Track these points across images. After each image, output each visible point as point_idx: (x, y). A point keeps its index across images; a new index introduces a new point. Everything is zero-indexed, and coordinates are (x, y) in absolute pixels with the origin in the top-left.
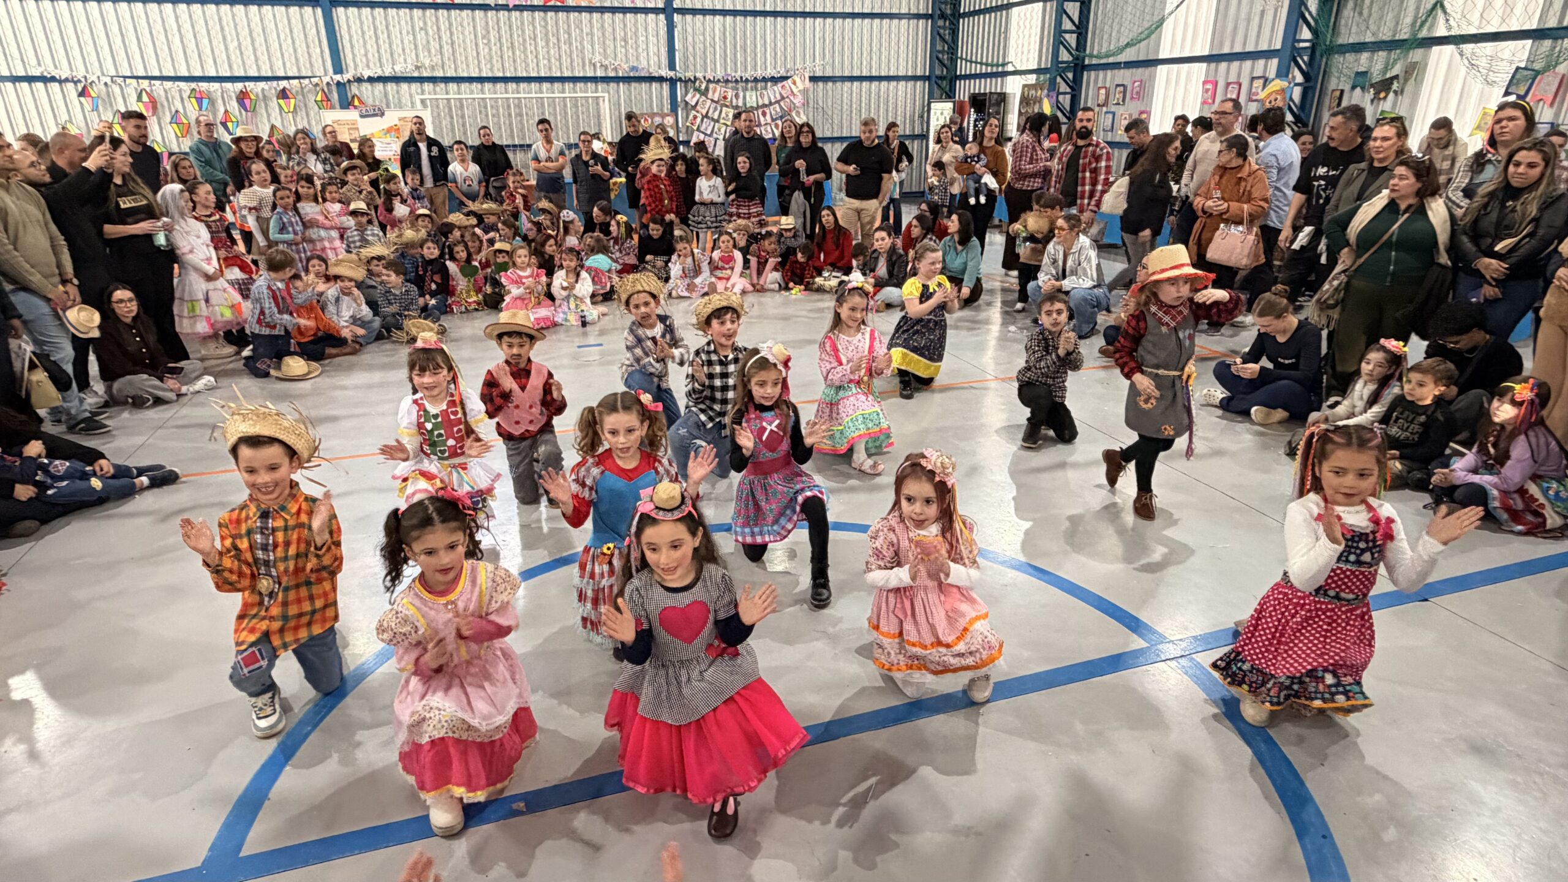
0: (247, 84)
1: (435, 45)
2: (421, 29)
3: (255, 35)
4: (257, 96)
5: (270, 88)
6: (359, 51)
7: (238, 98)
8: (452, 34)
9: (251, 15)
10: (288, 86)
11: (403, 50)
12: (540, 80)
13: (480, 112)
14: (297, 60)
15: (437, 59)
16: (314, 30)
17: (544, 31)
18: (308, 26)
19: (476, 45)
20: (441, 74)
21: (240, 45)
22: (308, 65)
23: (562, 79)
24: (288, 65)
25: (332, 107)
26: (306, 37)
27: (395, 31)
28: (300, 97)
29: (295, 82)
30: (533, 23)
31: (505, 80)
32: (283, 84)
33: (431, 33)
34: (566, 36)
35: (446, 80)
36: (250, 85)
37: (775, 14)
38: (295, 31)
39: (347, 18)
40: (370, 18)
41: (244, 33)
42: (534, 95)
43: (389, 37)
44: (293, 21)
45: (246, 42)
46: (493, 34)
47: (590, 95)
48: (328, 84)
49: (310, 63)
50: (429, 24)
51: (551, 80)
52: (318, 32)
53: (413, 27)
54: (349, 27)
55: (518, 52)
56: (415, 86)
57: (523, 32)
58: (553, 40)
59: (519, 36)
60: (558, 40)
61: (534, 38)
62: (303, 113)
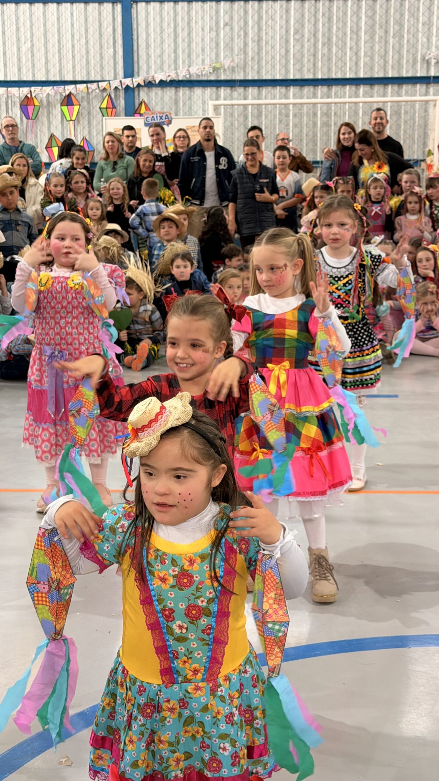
0: (33, 89)
1: (238, 44)
2: (226, 24)
3: (49, 35)
4: (41, 102)
5: (56, 93)
6: (154, 52)
7: (21, 105)
8: (260, 29)
9: (49, 14)
10: (74, 92)
11: (203, 50)
12: (356, 82)
13: (280, 121)
14: (88, 63)
15: (238, 59)
16: (110, 29)
17: (370, 22)
18: (105, 25)
19: (287, 41)
20: (239, 76)
21: (32, 45)
22: (98, 69)
23: (385, 81)
24: (78, 68)
25: (117, 113)
26: (101, 35)
27: (196, 28)
28: (85, 103)
29: (82, 87)
31: (315, 82)
32: (70, 88)
33: (236, 29)
34: (397, 28)
35: (246, 83)
36: (35, 90)
38: (91, 31)
39: (147, 14)
40: (172, 13)
41: (39, 33)
42: (347, 100)
43: (189, 34)
44: (90, 19)
45: (39, 44)
46: (308, 27)
47: (418, 98)
48: (116, 88)
49: (101, 66)
50: (236, 18)
51: (371, 81)
52: (114, 30)
53: (217, 23)
54: (147, 25)
55: (334, 49)
56: (209, 91)
57: (345, 24)
58: (379, 32)
59: (338, 29)
60: (386, 32)
61: (356, 32)
62: (84, 122)
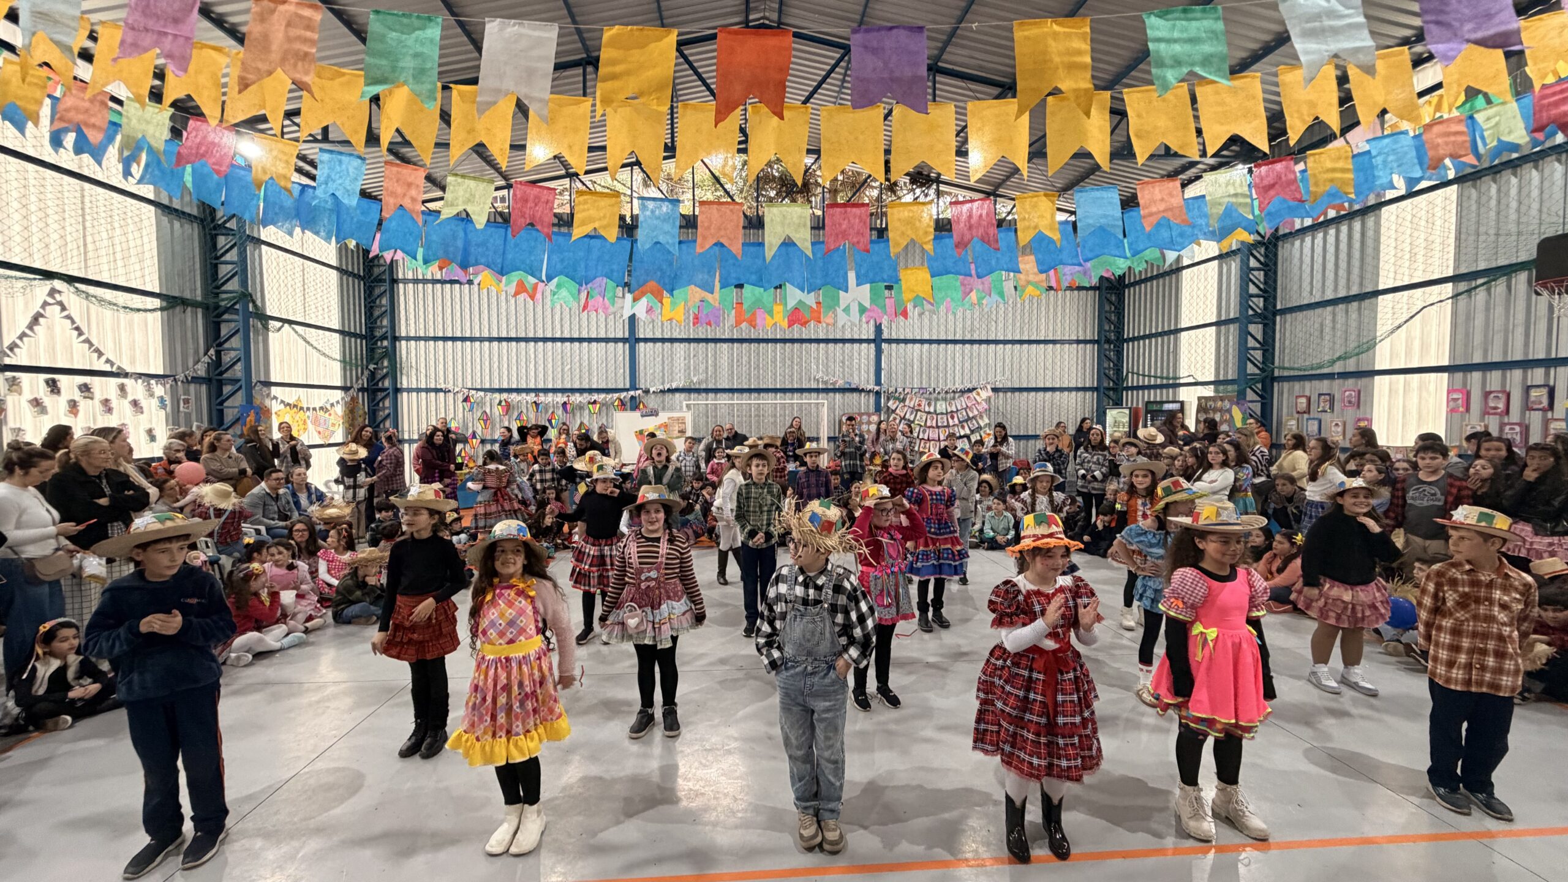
0: (571, 394)
1: (702, 367)
2: (695, 356)
3: (583, 362)
4: (576, 402)
6: (649, 375)
8: (715, 359)
9: (582, 349)
11: (680, 372)
12: (775, 391)
14: (607, 378)
15: (702, 377)
16: (621, 358)
17: (782, 357)
18: (619, 355)
19: (732, 366)
20: (704, 386)
21: (572, 367)
22: (614, 381)
23: (792, 391)
24: (600, 381)
25: (625, 410)
26: (615, 362)
27: (676, 358)
30: (775, 351)
31: (750, 391)
33: (701, 359)
34: (799, 359)
35: (707, 391)
37: (963, 342)
38: (609, 359)
39: (645, 349)
40: (661, 349)
41: (576, 360)
42: (770, 401)
43: (671, 362)
44: (609, 352)
45: (576, 367)
46: (745, 359)
47: (813, 401)
49: (616, 380)
50: (701, 353)
51: (784, 391)
52: (624, 359)
53: (689, 355)
54: (645, 356)
55: (761, 372)
56: (683, 395)
57: (767, 357)
58: (788, 362)
59: (763, 360)
60: (793, 362)
61: (774, 362)
62: (604, 413)
